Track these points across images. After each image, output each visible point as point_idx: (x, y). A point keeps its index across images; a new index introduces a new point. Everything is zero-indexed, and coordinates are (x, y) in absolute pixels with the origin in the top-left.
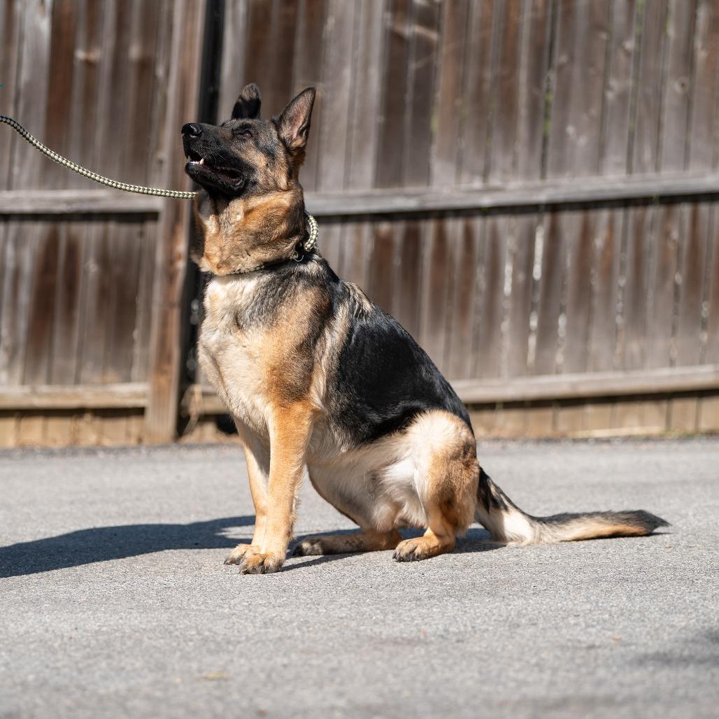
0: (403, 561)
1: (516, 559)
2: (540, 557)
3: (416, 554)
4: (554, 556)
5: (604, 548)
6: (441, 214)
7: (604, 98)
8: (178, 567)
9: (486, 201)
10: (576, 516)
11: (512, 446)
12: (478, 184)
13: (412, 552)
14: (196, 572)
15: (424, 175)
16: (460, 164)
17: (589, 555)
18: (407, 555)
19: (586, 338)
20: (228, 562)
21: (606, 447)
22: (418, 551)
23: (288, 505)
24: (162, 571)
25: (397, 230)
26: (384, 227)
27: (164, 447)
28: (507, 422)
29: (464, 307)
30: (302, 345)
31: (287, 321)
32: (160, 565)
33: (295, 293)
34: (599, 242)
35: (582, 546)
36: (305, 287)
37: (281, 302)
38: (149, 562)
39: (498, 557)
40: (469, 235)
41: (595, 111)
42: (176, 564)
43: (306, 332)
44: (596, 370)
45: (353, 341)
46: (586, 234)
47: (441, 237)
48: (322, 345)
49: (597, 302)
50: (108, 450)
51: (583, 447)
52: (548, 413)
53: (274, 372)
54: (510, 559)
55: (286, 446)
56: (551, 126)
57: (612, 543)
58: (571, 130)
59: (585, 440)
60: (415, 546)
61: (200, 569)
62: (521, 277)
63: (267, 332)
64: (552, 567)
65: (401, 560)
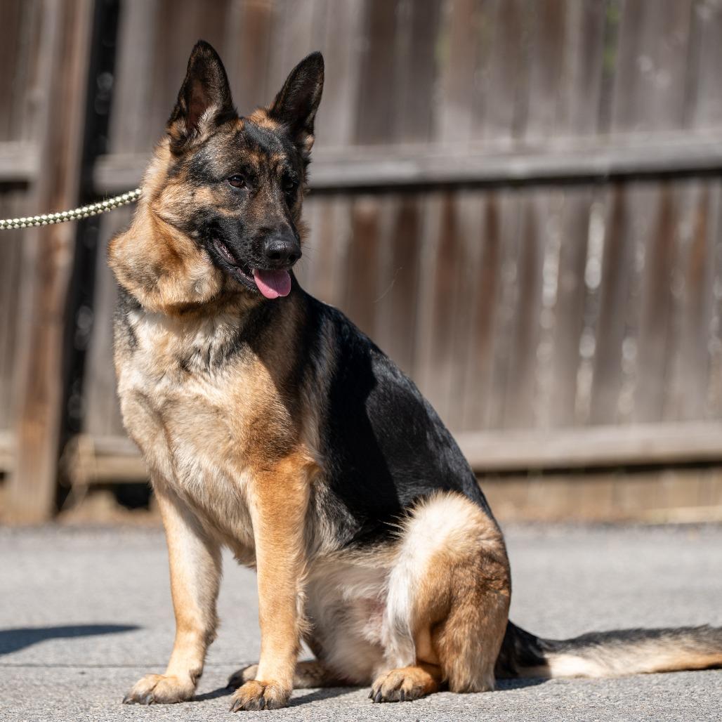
0: (386, 701)
1: (555, 700)
2: (592, 697)
3: (406, 691)
4: (612, 696)
5: (688, 685)
6: (450, 188)
7: (693, 16)
8: (54, 707)
9: (519, 167)
10: (654, 634)
11: (554, 534)
12: (505, 141)
13: (398, 687)
14: (81, 714)
15: (425, 127)
16: (479, 112)
17: (665, 695)
18: (390, 693)
19: (665, 373)
20: (129, 700)
21: (692, 537)
22: (407, 686)
23: (290, 609)
24: (31, 712)
25: (385, 211)
26: (367, 206)
27: (35, 528)
28: (547, 497)
29: (484, 323)
32: (27, 704)
34: (686, 229)
35: (655, 682)
38: (12, 699)
39: (530, 697)
40: (492, 218)
41: (681, 35)
42: (52, 703)
44: (680, 419)
46: (667, 218)
47: (451, 222)
49: (683, 321)
51: (659, 536)
52: (605, 487)
53: (255, 424)
54: (547, 700)
56: (616, 58)
57: (699, 678)
58: (646, 64)
59: (662, 526)
60: (401, 678)
61: (87, 710)
62: (570, 282)
63: (247, 370)
64: (609, 713)
65: (381, 700)
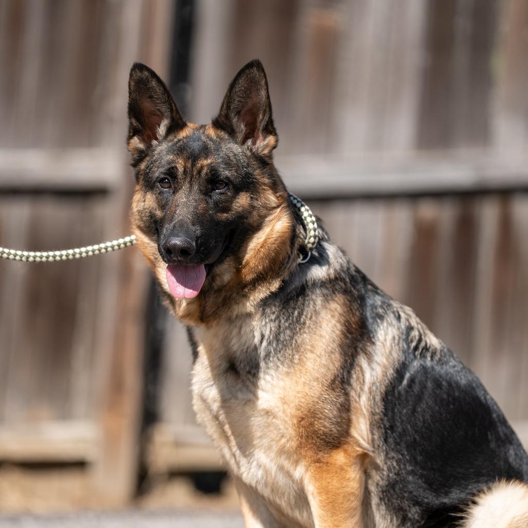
30: (333, 381)
31: (312, 352)
33: (316, 313)
36: (326, 299)
37: (300, 329)
43: (337, 364)
45: (405, 382)
48: (358, 378)
50: (37, 518)
53: (302, 423)
55: (333, 514)
63: (288, 374)
